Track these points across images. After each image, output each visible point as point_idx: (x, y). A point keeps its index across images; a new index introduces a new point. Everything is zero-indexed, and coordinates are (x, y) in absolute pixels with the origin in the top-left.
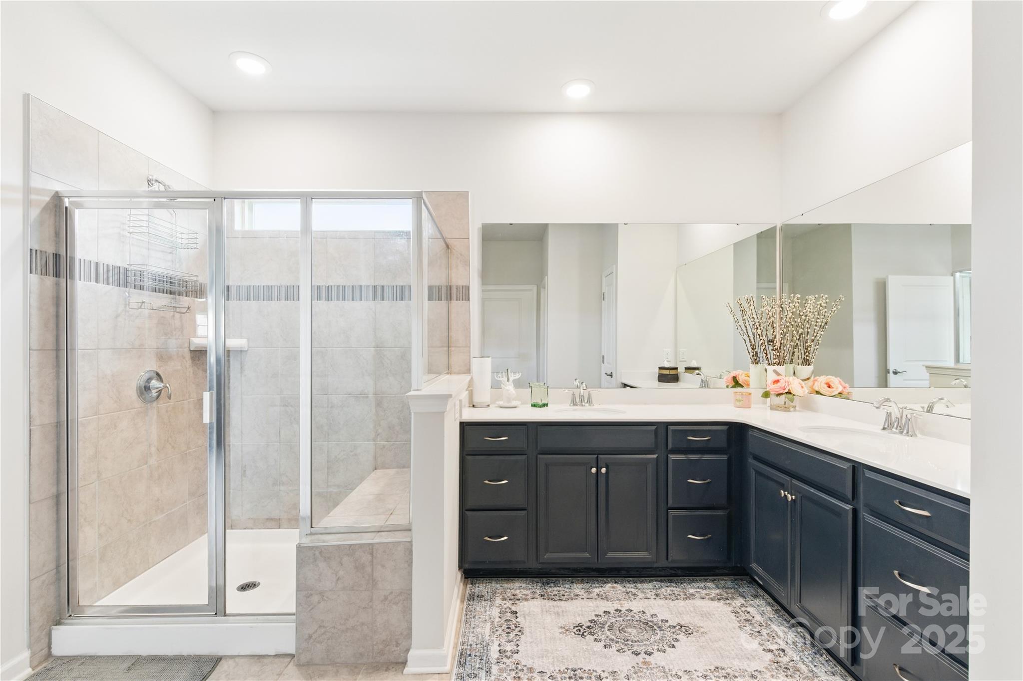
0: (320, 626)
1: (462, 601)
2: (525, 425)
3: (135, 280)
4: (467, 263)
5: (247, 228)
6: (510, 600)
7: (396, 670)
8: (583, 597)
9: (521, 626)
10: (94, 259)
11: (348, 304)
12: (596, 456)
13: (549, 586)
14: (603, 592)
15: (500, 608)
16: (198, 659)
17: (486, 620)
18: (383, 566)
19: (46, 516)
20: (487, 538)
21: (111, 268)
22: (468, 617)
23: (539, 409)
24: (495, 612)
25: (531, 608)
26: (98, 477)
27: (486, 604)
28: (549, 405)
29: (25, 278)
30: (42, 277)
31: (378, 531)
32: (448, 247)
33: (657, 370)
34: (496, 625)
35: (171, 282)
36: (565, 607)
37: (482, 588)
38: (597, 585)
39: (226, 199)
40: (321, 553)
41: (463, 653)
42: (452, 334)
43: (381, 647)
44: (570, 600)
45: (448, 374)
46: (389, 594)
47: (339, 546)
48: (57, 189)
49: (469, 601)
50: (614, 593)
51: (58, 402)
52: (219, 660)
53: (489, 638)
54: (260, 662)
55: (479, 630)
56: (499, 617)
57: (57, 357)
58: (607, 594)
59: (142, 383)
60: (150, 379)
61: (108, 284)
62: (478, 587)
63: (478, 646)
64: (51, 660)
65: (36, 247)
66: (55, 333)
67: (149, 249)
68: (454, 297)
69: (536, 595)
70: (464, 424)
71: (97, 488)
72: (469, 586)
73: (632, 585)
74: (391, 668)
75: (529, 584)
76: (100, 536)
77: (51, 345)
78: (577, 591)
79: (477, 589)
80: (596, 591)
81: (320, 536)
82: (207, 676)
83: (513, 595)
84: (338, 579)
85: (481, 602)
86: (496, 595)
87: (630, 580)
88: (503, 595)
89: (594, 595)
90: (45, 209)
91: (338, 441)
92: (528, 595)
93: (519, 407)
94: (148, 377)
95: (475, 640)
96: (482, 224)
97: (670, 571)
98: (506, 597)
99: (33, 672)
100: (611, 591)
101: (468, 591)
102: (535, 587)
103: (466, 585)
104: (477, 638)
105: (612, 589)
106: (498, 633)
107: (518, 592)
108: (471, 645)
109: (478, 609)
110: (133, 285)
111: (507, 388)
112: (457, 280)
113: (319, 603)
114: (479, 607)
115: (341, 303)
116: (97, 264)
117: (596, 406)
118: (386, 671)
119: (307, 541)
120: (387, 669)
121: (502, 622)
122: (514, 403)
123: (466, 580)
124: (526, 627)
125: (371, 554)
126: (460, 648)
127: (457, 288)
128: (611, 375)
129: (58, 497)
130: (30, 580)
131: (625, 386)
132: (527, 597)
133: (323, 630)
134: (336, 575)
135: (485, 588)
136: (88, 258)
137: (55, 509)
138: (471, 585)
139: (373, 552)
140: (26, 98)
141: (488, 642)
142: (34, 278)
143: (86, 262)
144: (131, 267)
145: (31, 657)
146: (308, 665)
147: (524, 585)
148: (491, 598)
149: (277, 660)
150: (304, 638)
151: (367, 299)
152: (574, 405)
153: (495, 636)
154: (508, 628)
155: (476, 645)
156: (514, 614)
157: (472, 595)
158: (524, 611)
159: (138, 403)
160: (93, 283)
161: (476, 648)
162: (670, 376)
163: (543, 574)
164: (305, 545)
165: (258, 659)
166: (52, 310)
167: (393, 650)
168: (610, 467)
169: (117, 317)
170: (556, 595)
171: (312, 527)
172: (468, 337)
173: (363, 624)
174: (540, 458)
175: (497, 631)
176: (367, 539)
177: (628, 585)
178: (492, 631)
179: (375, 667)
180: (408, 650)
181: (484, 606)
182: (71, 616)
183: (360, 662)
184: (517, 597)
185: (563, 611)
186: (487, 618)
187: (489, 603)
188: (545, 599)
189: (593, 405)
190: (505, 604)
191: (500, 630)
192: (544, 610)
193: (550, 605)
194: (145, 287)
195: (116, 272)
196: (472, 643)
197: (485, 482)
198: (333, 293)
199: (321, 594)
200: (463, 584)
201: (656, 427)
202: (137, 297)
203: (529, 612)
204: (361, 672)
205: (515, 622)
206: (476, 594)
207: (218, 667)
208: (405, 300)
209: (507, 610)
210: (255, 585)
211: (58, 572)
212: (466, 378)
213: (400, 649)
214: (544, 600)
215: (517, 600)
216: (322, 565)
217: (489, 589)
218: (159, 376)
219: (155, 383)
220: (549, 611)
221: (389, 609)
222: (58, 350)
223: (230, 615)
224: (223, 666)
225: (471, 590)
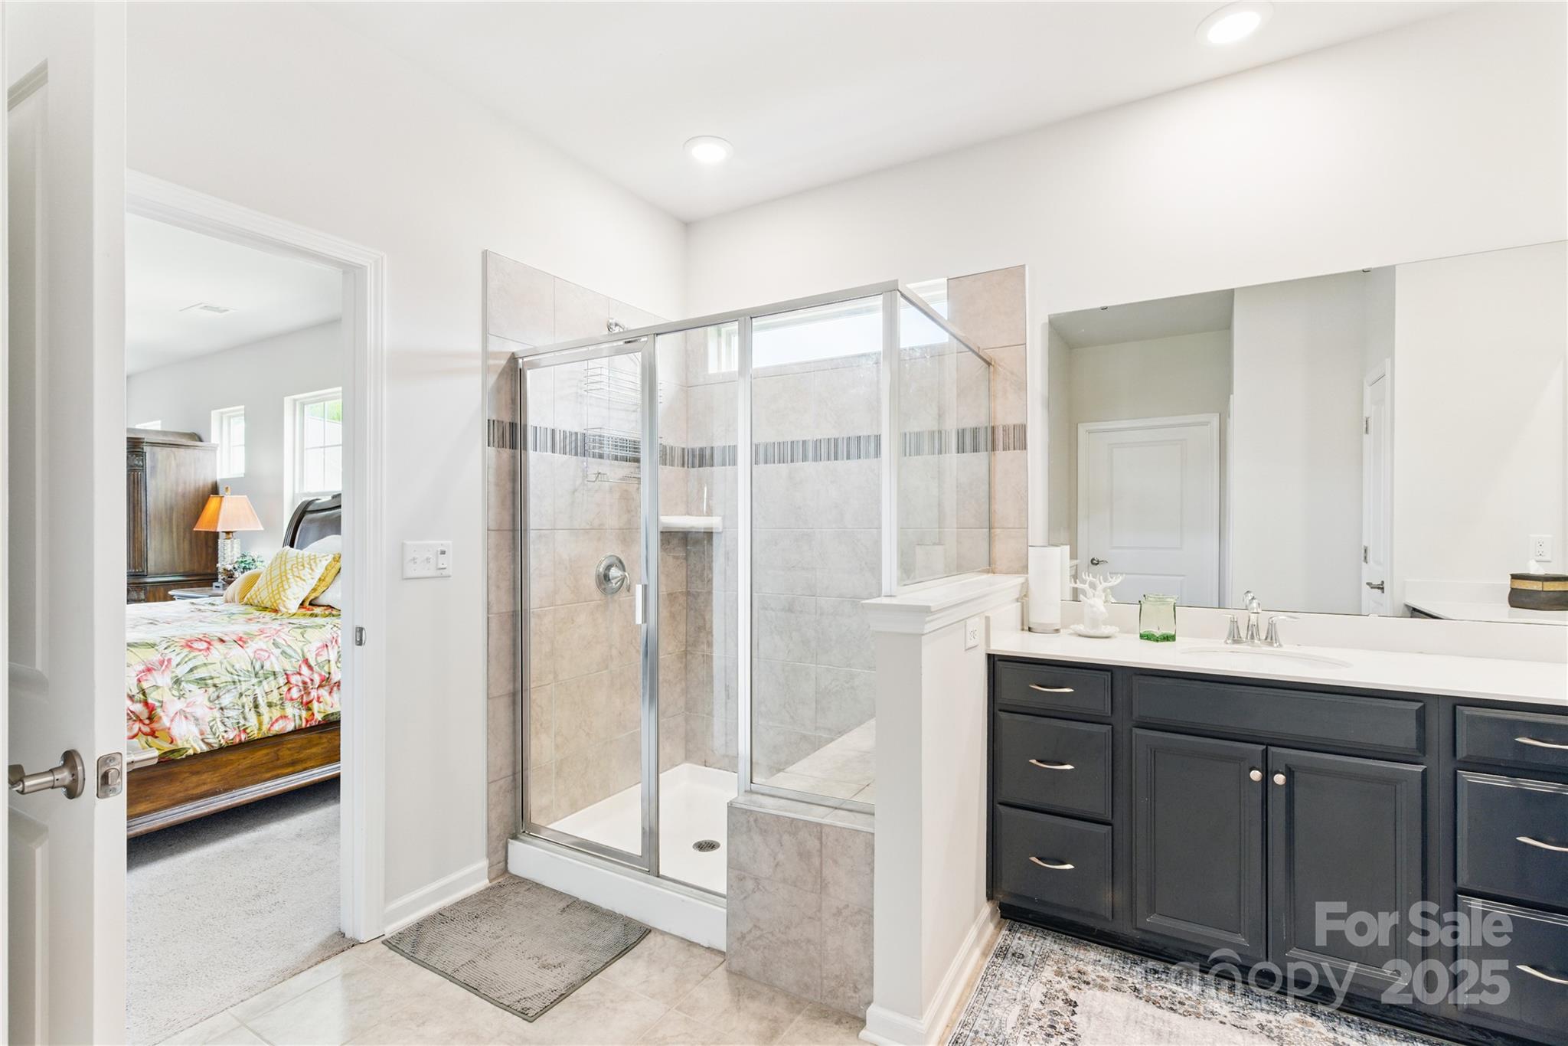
0: (755, 926)
1: (985, 954)
2: (1108, 671)
3: (594, 448)
4: (1022, 387)
5: (724, 370)
6: (1070, 978)
7: (850, 1028)
8: (1224, 1020)
9: (1077, 1031)
10: (550, 426)
11: (841, 465)
12: (1265, 747)
13: (1156, 976)
14: (1275, 1023)
15: (1048, 986)
16: (627, 923)
17: (1015, 1000)
18: (835, 862)
19: (504, 716)
20: (1034, 859)
21: (568, 434)
22: (986, 982)
23: (1155, 643)
24: (1037, 992)
25: (1107, 1007)
26: (554, 678)
27: (1023, 973)
28: (1177, 638)
29: (484, 452)
30: (499, 449)
31: (835, 806)
32: (989, 364)
33: (1508, 581)
34: (1030, 1014)
35: (635, 448)
36: (1179, 1027)
37: (1026, 942)
38: (1265, 1006)
39: (659, 337)
40: (756, 820)
41: (960, 1041)
42: (998, 507)
43: (833, 984)
44: (1193, 1016)
45: (988, 572)
46: (844, 908)
47: (778, 817)
48: (514, 350)
49: (997, 957)
50: (1301, 1034)
51: (514, 589)
52: (647, 932)
53: (1011, 1031)
54: (689, 950)
55: (998, 1011)
56: (1041, 1002)
57: (514, 538)
58: (1284, 1031)
59: (601, 570)
60: (608, 568)
61: (565, 453)
62: (1019, 939)
63: (989, 1038)
64: (507, 876)
65: (494, 417)
66: (511, 511)
67: (609, 409)
68: (1000, 445)
69: (1125, 986)
70: (996, 659)
71: (553, 690)
72: (1004, 932)
73: (1355, 1033)
74: (844, 1021)
75: (1116, 961)
76: (557, 747)
77: (507, 525)
78: (1215, 1006)
79: (1016, 941)
80: (1261, 1017)
81: (760, 796)
82: (630, 947)
83: (1079, 972)
84: (777, 865)
85: (1016, 965)
86: (1047, 962)
87: (1353, 1021)
88: (1060, 965)
89: (1251, 1024)
90: (501, 374)
91: (830, 665)
92: (1108, 981)
93: (1116, 637)
94: (607, 565)
95: (986, 1026)
96: (1049, 316)
97: (1471, 1032)
98: (1065, 971)
99: (490, 885)
100: (1297, 1030)
101: (1000, 940)
102: (1127, 970)
103: (1001, 929)
104: (991, 1025)
105: (1300, 1026)
106: (1030, 1029)
107: (1089, 968)
108: (977, 1032)
109: (1007, 976)
110: (591, 453)
111: (1091, 601)
112: (1006, 417)
113: (754, 892)
114: (1009, 971)
115: (832, 464)
116: (553, 431)
117: (1287, 648)
118: (837, 1023)
119: (743, 801)
120: (838, 1022)
121: (1043, 1012)
122: (1106, 630)
123: (1004, 920)
124: (1085, 1037)
125: (818, 839)
126: (957, 1030)
127: (1005, 429)
128: (1381, 588)
129: (514, 694)
130: (489, 783)
131: (1415, 612)
132: (1107, 984)
133: (758, 933)
134: (775, 859)
135: (1031, 946)
136: (543, 425)
137: (512, 708)
138: (1008, 932)
139: (822, 837)
140: (485, 254)
141: (1007, 1037)
142: (492, 451)
143: (542, 429)
144: (589, 432)
145: (489, 867)
146: (741, 975)
147: (1105, 961)
148: (1035, 964)
149: (708, 954)
150: (737, 937)
151: (867, 456)
152: (1235, 642)
153: (1023, 1032)
154: (1052, 1027)
155: (986, 1035)
156: (1070, 1005)
157: (1004, 949)
158: (1091, 1006)
159: (597, 595)
160: (549, 453)
161: (984, 1040)
162: (1543, 595)
163: (1149, 952)
164: (738, 806)
165: (689, 946)
166: (509, 486)
167: (849, 995)
168: (1297, 774)
169: (575, 491)
170: (1166, 998)
171: (751, 782)
172: (1024, 511)
173: (809, 941)
174: (1136, 735)
175: (1029, 1024)
176: (816, 815)
177: (1344, 1029)
178: (1020, 1021)
179: (823, 1011)
180: (869, 1003)
181: (1018, 974)
182: (524, 832)
183: (805, 996)
184: (1085, 978)
185: (1171, 1033)
186: (1019, 997)
187: (1031, 971)
188: (1141, 998)
189: (1280, 645)
190: (1059, 982)
191: (1034, 1027)
192: (1132, 1017)
193: (1149, 1012)
194: (605, 455)
195: (573, 438)
196: (980, 1030)
197: (1031, 761)
198: (822, 450)
199: (756, 880)
200: (996, 927)
201: (1421, 704)
202: (594, 466)
203: (1101, 1012)
204: (804, 1012)
205: (1068, 1021)
206: (1011, 950)
207: (645, 940)
208: (923, 455)
209: (1060, 995)
210: (714, 846)
211: (514, 780)
212: (1018, 580)
213: (860, 997)
214: (1138, 1000)
215: (1085, 982)
216: (757, 838)
217: (1038, 949)
218: (621, 565)
219: (614, 572)
220: (1141, 1022)
221: (843, 929)
222: (514, 530)
223: (664, 878)
224: (651, 941)
225: (1006, 939)
